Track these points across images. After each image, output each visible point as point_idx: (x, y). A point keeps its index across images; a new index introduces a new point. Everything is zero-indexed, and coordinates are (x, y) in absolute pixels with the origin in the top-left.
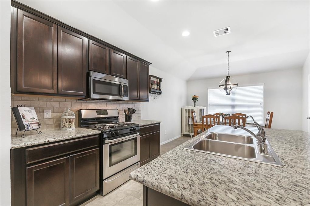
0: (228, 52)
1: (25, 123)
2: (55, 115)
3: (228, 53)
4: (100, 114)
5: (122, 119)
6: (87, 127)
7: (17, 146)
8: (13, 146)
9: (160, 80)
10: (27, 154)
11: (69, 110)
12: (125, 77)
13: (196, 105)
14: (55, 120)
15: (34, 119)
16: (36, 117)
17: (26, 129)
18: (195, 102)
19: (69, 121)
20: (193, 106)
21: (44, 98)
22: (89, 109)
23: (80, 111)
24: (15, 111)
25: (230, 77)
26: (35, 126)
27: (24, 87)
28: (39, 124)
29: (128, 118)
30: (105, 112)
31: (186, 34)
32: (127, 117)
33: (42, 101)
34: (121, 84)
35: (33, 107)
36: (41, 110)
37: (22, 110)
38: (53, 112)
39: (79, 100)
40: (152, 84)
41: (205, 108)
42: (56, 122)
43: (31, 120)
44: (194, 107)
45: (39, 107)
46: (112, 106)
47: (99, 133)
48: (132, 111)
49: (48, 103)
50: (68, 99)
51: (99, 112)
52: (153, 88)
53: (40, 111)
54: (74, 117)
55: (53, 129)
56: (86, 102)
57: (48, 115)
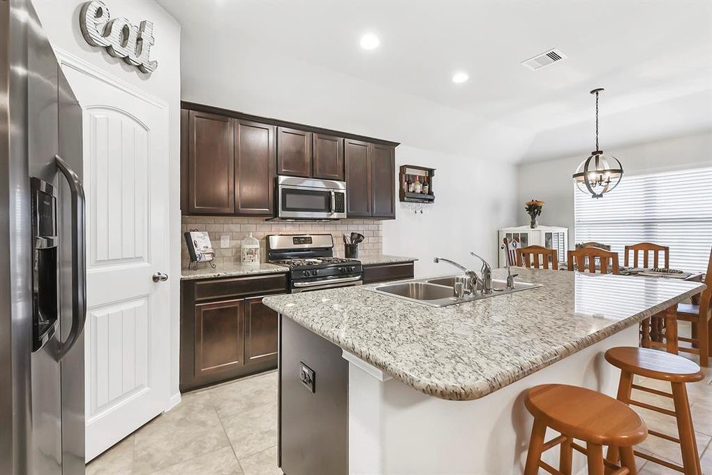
0: (596, 91)
1: (197, 252)
2: (234, 243)
3: (597, 93)
4: (300, 243)
5: (339, 253)
6: (278, 263)
7: (186, 277)
8: (183, 277)
9: (431, 172)
10: (196, 288)
11: (251, 236)
12: (342, 178)
13: (537, 223)
14: (234, 250)
15: (207, 247)
16: (210, 246)
17: (198, 259)
18: (533, 217)
19: (250, 252)
20: (529, 226)
21: (221, 219)
22: (281, 235)
23: (267, 238)
24: (186, 237)
25: (601, 152)
26: (208, 258)
27: (196, 207)
28: (213, 255)
29: (351, 250)
30: (309, 240)
31: (460, 78)
32: (349, 248)
33: (218, 224)
34: (331, 190)
35: (207, 233)
36: (217, 237)
37: (195, 236)
38: (232, 239)
39: (267, 220)
40: (409, 183)
41: (565, 230)
42: (235, 253)
43: (204, 250)
44: (532, 228)
45: (215, 233)
46: (322, 228)
47: (286, 270)
48: (358, 238)
49: (225, 226)
50: (252, 220)
51: (297, 240)
52: (411, 190)
53: (215, 238)
54: (258, 246)
55: (232, 264)
56: (278, 224)
57: (226, 243)
